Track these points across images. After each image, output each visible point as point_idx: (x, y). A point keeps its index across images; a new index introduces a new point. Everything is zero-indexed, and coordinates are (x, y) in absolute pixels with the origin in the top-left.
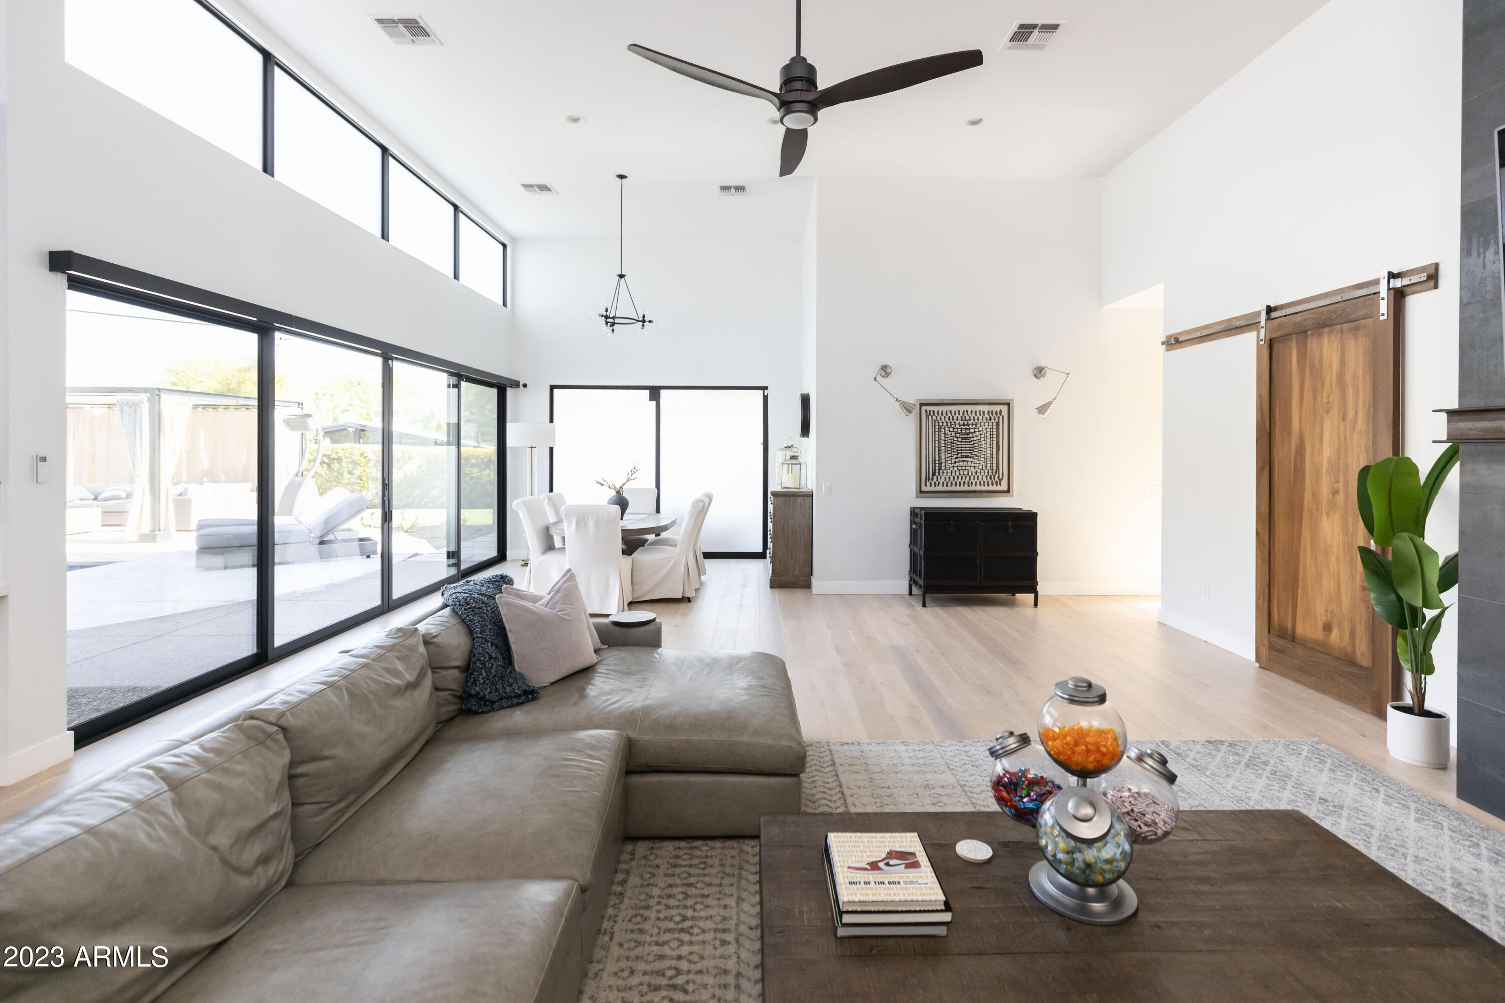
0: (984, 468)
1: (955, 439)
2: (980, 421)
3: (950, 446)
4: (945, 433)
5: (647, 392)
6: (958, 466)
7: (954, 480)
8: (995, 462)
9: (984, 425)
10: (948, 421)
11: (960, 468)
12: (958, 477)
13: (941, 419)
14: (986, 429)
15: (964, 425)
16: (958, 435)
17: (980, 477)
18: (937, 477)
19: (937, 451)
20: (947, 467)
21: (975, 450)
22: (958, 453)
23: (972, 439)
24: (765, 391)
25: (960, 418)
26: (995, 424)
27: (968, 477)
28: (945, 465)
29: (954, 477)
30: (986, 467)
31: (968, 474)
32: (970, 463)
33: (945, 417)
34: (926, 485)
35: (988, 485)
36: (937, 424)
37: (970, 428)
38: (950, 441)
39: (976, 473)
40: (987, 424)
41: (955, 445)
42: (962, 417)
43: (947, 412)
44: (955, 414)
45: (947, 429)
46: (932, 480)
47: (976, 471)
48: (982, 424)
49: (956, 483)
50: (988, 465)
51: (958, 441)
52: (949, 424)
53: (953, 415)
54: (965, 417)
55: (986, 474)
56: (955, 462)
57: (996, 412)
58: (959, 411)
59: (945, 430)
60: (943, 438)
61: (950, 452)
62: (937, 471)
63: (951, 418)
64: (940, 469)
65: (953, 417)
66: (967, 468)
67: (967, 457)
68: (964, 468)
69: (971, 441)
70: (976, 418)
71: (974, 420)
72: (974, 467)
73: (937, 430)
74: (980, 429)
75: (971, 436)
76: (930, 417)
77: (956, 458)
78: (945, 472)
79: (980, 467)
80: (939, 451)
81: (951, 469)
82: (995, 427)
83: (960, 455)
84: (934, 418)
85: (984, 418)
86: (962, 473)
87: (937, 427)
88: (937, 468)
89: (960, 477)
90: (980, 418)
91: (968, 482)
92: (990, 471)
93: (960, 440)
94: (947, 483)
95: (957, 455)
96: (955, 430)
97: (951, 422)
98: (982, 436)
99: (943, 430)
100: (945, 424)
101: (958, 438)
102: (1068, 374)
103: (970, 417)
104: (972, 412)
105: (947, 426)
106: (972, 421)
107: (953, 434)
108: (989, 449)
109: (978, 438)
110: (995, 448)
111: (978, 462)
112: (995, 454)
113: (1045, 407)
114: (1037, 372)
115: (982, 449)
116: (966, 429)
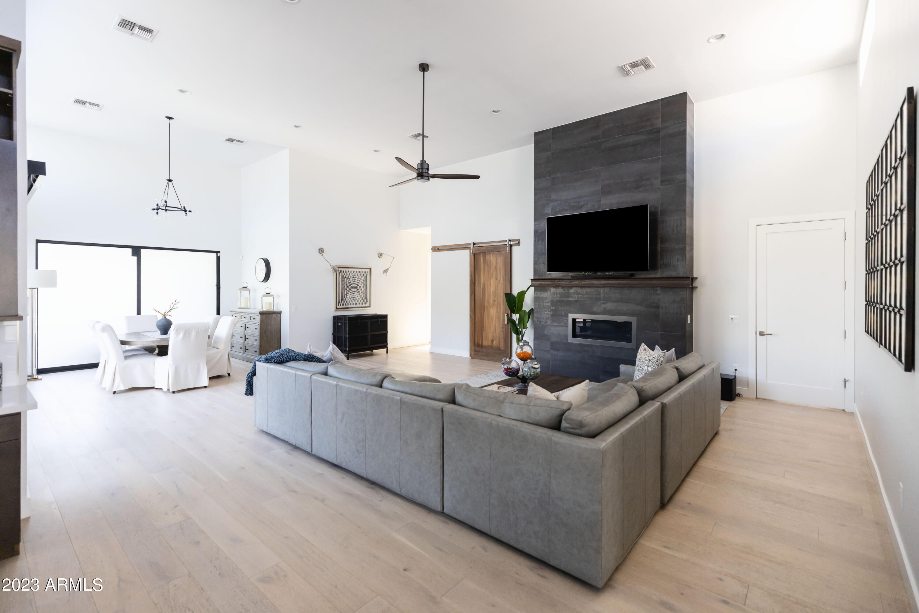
1: (350, 284)
2: (360, 276)
3: (348, 287)
5: (130, 250)
7: (349, 302)
8: (365, 294)
11: (352, 297)
13: (345, 274)
14: (362, 279)
15: (354, 277)
16: (351, 282)
17: (360, 301)
18: (343, 301)
19: (343, 289)
20: (347, 296)
21: (358, 289)
23: (357, 284)
24: (218, 254)
25: (352, 274)
26: (365, 277)
27: (355, 301)
30: (362, 296)
31: (355, 299)
32: (356, 294)
34: (339, 305)
35: (363, 304)
36: (343, 277)
37: (356, 279)
38: (348, 285)
39: (358, 299)
40: (362, 277)
41: (350, 286)
43: (346, 271)
45: (347, 279)
46: (341, 302)
49: (350, 304)
50: (363, 295)
51: (351, 284)
52: (348, 277)
54: (354, 274)
55: (362, 299)
56: (350, 294)
57: (366, 272)
58: (351, 271)
60: (345, 283)
61: (348, 290)
62: (343, 299)
64: (344, 298)
65: (349, 274)
66: (355, 297)
67: (355, 292)
68: (354, 297)
70: (358, 275)
71: (357, 275)
72: (358, 296)
73: (343, 280)
74: (360, 279)
75: (356, 282)
76: (340, 273)
77: (351, 292)
78: (346, 299)
79: (360, 296)
80: (344, 289)
81: (349, 297)
82: (365, 278)
83: (352, 291)
84: (342, 274)
85: (361, 275)
86: (353, 299)
87: (343, 278)
88: (343, 297)
89: (352, 301)
90: (360, 274)
91: (355, 303)
92: (363, 298)
93: (352, 284)
94: (347, 304)
96: (350, 280)
98: (361, 282)
99: (345, 280)
100: (346, 277)
102: (394, 257)
104: (357, 271)
107: (350, 282)
108: (363, 288)
109: (359, 283)
110: (365, 288)
111: (359, 294)
112: (365, 290)
113: (386, 271)
114: (379, 255)
115: (360, 288)
116: (354, 279)
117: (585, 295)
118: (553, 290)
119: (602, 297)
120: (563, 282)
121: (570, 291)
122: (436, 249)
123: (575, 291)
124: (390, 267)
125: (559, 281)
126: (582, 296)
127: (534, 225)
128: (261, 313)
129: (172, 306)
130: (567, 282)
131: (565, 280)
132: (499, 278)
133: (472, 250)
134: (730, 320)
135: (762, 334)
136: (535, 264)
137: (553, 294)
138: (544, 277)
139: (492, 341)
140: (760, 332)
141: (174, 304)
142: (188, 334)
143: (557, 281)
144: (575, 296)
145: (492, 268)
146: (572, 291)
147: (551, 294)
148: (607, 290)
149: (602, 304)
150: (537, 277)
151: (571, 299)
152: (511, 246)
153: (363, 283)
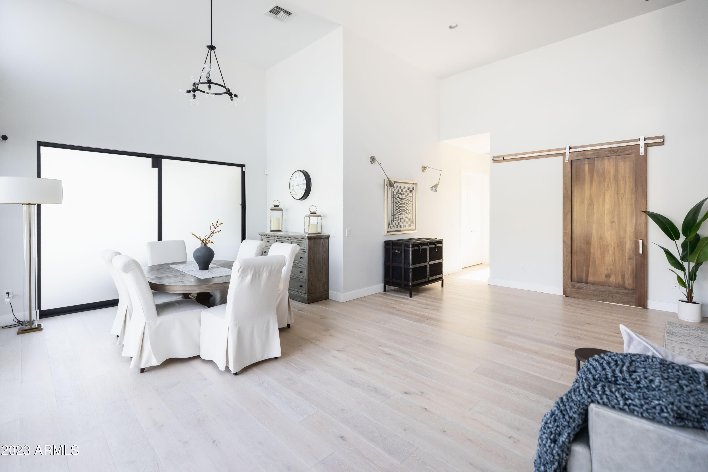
0: (408, 218)
1: (399, 202)
3: (397, 206)
4: (396, 198)
7: (399, 224)
8: (412, 214)
11: (401, 218)
12: (400, 222)
13: (394, 190)
14: (409, 196)
15: (402, 194)
16: (400, 200)
17: (407, 223)
18: (393, 223)
19: (393, 208)
21: (406, 208)
23: (405, 202)
26: (412, 194)
28: (396, 216)
31: (403, 221)
32: (404, 215)
33: (397, 189)
34: (389, 228)
35: (410, 227)
36: (393, 193)
37: (404, 196)
38: (397, 203)
39: (406, 220)
41: (399, 205)
42: (401, 190)
43: (396, 186)
44: (399, 188)
45: (396, 196)
46: (391, 224)
48: (408, 194)
49: (399, 226)
50: (410, 216)
51: (400, 203)
52: (397, 194)
55: (409, 221)
56: (399, 214)
57: (412, 188)
58: (401, 186)
60: (395, 201)
61: (397, 209)
62: (393, 219)
64: (394, 218)
66: (403, 218)
67: (403, 211)
69: (404, 203)
70: (406, 191)
72: (405, 217)
73: (393, 197)
74: (407, 196)
75: (404, 200)
78: (396, 220)
81: (398, 218)
82: (412, 196)
84: (392, 190)
85: (409, 191)
86: (401, 220)
87: (393, 195)
88: (393, 218)
91: (403, 225)
92: (410, 219)
94: (396, 226)
95: (400, 210)
96: (399, 197)
97: (398, 192)
98: (408, 200)
99: (395, 196)
102: (441, 171)
103: (404, 190)
104: (405, 187)
105: (396, 194)
108: (410, 207)
109: (407, 201)
110: (412, 207)
111: (407, 214)
112: (411, 210)
113: (435, 187)
114: (423, 169)
115: (408, 207)
116: (403, 196)
124: (439, 183)
128: (310, 238)
129: (213, 229)
141: (215, 225)
142: (257, 275)
153: (410, 201)
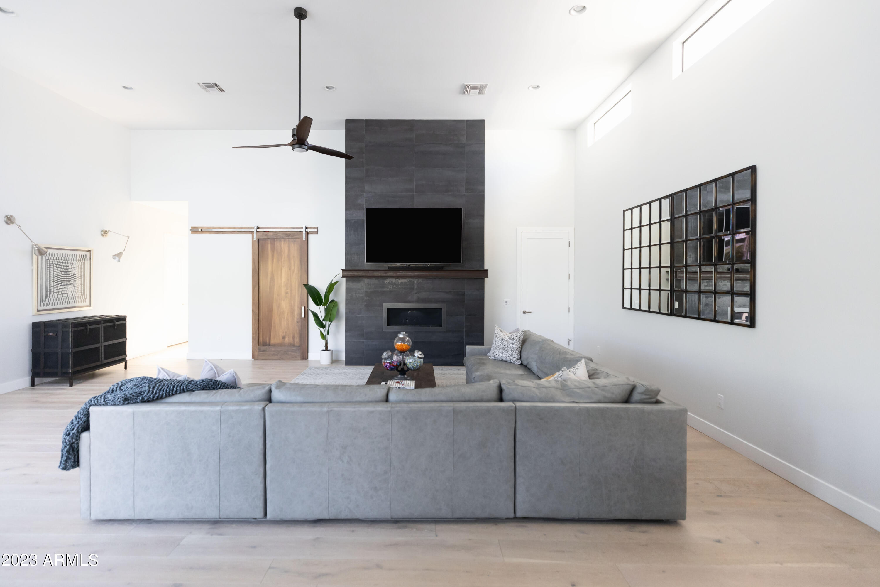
0: (77, 292)
1: (60, 273)
2: (75, 261)
3: (56, 278)
4: (53, 269)
6: (61, 291)
7: (59, 300)
8: (82, 288)
9: (77, 264)
10: (56, 260)
11: (63, 292)
12: (61, 298)
13: (51, 258)
14: (78, 266)
15: (65, 263)
16: (62, 270)
17: (75, 298)
18: (48, 299)
19: (48, 281)
20: (55, 292)
21: (72, 280)
22: (62, 282)
23: (70, 273)
25: (63, 259)
26: (83, 263)
27: (67, 298)
28: (54, 291)
29: (59, 299)
30: (78, 291)
31: (68, 296)
32: (69, 288)
33: (54, 257)
34: (41, 305)
35: (79, 303)
36: (48, 262)
37: (69, 266)
38: (57, 274)
39: (72, 295)
40: (78, 263)
41: (60, 277)
42: (64, 258)
43: (55, 254)
44: (60, 256)
45: (55, 266)
46: (46, 301)
47: (72, 294)
48: (76, 263)
49: (60, 302)
50: (79, 290)
51: (61, 274)
52: (56, 262)
53: (59, 256)
54: (66, 258)
55: (78, 295)
56: (60, 288)
57: (84, 256)
58: (62, 254)
59: (54, 267)
60: (53, 272)
61: (57, 281)
62: (48, 295)
63: (57, 259)
64: (50, 293)
65: (59, 258)
66: (67, 292)
67: (67, 284)
68: (65, 292)
69: (69, 275)
70: (72, 259)
71: (71, 260)
72: (71, 291)
73: (48, 267)
74: (75, 266)
75: (69, 271)
78: (53, 295)
79: (75, 291)
81: (57, 293)
82: (83, 265)
83: (63, 284)
84: (45, 258)
86: (64, 295)
87: (50, 265)
88: (48, 293)
89: (63, 298)
90: (75, 259)
91: (67, 301)
92: (80, 294)
93: (63, 273)
94: (55, 303)
95: (61, 283)
96: (60, 267)
97: (57, 261)
98: (76, 271)
100: (54, 262)
101: (62, 272)
102: (129, 237)
103: (69, 258)
104: (70, 255)
105: (55, 263)
106: (70, 261)
107: (59, 269)
108: (79, 279)
109: (74, 272)
110: (83, 278)
111: (73, 288)
112: (82, 282)
113: (119, 255)
114: (103, 233)
115: (75, 279)
116: (67, 266)
117: (400, 285)
118: (366, 281)
119: (415, 287)
120: (378, 273)
121: (385, 282)
122: (194, 230)
123: (390, 281)
124: (124, 250)
125: (373, 271)
126: (397, 286)
127: (346, 215)
130: (381, 273)
131: (379, 271)
132: (292, 268)
133: (255, 236)
134: (505, 303)
135: (524, 312)
136: (346, 254)
137: (367, 285)
138: (356, 268)
139: (284, 338)
140: (523, 311)
143: (371, 271)
144: (390, 287)
145: (283, 257)
146: (387, 281)
147: (363, 285)
148: (420, 280)
149: (416, 293)
150: (349, 268)
151: (386, 289)
152: (308, 233)
153: (79, 272)
